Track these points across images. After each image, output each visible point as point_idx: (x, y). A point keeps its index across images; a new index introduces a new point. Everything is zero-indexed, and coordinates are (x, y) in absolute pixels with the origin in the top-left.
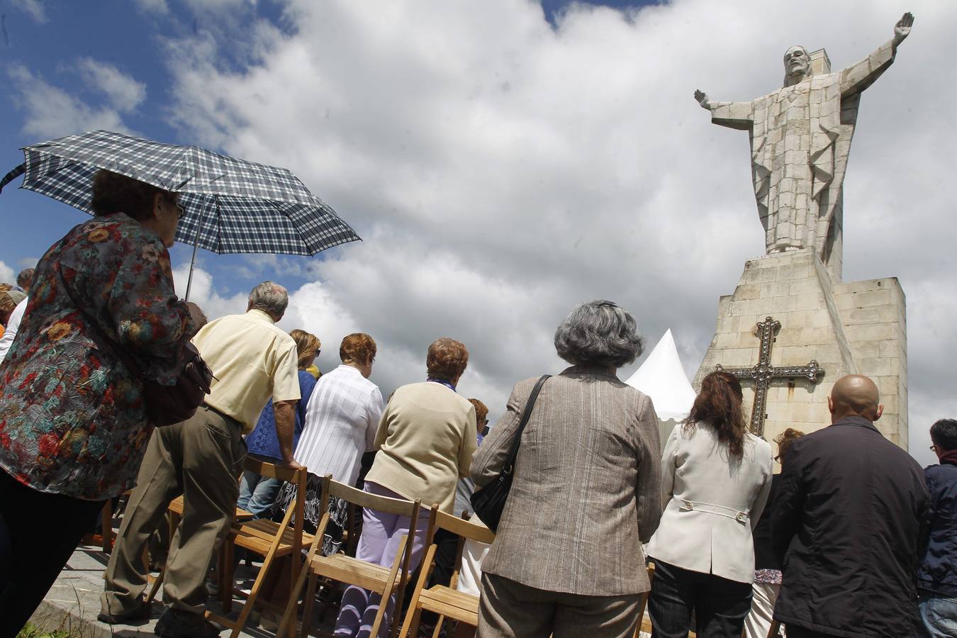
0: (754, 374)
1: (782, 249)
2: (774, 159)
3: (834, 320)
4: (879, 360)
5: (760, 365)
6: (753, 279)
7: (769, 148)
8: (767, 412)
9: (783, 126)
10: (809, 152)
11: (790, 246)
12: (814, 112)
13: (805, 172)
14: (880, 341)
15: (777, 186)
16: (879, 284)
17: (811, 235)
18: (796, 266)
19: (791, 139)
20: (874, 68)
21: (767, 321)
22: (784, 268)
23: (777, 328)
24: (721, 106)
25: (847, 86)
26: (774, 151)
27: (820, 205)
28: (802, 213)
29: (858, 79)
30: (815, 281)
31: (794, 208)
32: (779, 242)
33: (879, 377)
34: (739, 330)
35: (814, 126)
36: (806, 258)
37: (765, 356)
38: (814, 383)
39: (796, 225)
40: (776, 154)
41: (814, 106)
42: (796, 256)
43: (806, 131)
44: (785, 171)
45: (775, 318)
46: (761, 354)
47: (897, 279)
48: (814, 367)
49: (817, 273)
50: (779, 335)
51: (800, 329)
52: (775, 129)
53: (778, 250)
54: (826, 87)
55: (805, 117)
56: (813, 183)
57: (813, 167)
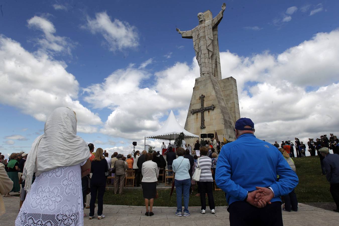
0: (200, 110)
1: (203, 74)
2: (199, 48)
3: (216, 92)
4: (230, 99)
5: (201, 108)
6: (197, 84)
7: (197, 45)
8: (205, 119)
9: (200, 38)
10: (206, 46)
11: (205, 73)
12: (206, 34)
13: (206, 51)
14: (230, 94)
15: (200, 56)
16: (228, 79)
17: (211, 69)
18: (207, 79)
19: (202, 43)
20: (219, 19)
21: (202, 96)
22: (204, 80)
24: (184, 33)
25: (213, 25)
26: (198, 46)
27: (212, 60)
28: (207, 63)
29: (215, 23)
30: (211, 83)
31: (205, 63)
32: (203, 73)
33: (231, 103)
34: (196, 99)
35: (207, 37)
36: (209, 77)
37: (202, 105)
38: (213, 110)
39: (206, 67)
40: (199, 47)
41: (206, 31)
42: (206, 77)
43: (205, 39)
44: (201, 52)
45: (204, 94)
46: (201, 105)
47: (231, 77)
48: (213, 106)
49: (212, 81)
50: (205, 99)
51: (209, 97)
52: (198, 39)
53: (203, 75)
54: (209, 25)
55: (204, 35)
56: (209, 54)
57: (208, 50)
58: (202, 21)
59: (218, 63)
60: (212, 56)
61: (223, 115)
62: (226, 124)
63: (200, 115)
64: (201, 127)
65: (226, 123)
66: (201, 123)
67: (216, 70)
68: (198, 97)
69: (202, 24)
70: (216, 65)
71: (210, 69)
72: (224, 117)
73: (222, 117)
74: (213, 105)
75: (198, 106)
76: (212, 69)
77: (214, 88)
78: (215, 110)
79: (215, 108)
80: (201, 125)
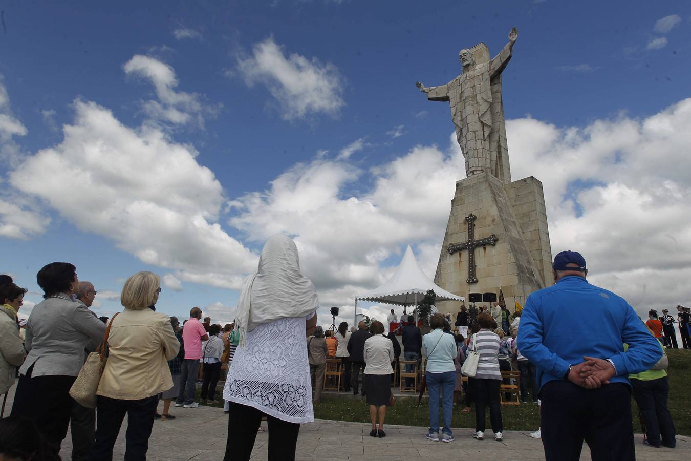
0: (467, 246)
1: (473, 172)
2: (462, 120)
3: (500, 209)
4: (530, 222)
5: (469, 240)
6: (461, 193)
7: (459, 114)
8: (476, 264)
9: (464, 100)
10: (478, 115)
11: (476, 171)
12: (478, 90)
13: (478, 126)
14: (529, 212)
15: (466, 136)
16: (525, 181)
17: (488, 161)
18: (479, 183)
19: (469, 109)
20: (503, 60)
21: (469, 216)
22: (475, 184)
23: (475, 218)
24: (431, 90)
25: (492, 73)
26: (461, 116)
27: (490, 143)
28: (480, 150)
29: (497, 68)
30: (489, 191)
31: (476, 149)
32: (471, 170)
33: (531, 231)
34: (458, 223)
35: (479, 97)
36: (484, 178)
37: (471, 235)
38: (494, 245)
39: (478, 158)
40: (463, 118)
41: (477, 86)
42: (478, 177)
43: (475, 102)
44: (468, 128)
45: (474, 213)
46: (469, 235)
47: (532, 177)
48: (493, 237)
49: (490, 185)
50: (476, 223)
51: (485, 218)
52: (460, 102)
53: (471, 174)
54: (482, 74)
55: (474, 93)
56: (484, 132)
57: (482, 122)
58: (468, 65)
59: (503, 150)
60: (490, 136)
61: (515, 256)
62: (521, 274)
63: (465, 255)
64: (469, 281)
65: (522, 272)
66: (470, 272)
67: (498, 164)
68: (461, 219)
69: (468, 71)
70: (499, 152)
71: (486, 161)
72: (517, 259)
73: (513, 260)
74: (495, 236)
75: (462, 238)
76: (491, 161)
77: (496, 201)
78: (498, 246)
79: (499, 242)
80: (469, 277)
